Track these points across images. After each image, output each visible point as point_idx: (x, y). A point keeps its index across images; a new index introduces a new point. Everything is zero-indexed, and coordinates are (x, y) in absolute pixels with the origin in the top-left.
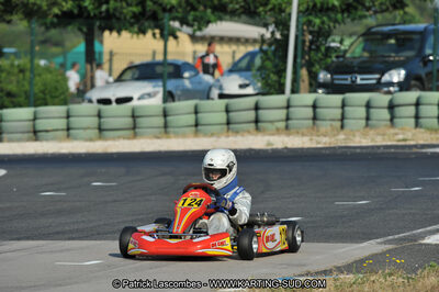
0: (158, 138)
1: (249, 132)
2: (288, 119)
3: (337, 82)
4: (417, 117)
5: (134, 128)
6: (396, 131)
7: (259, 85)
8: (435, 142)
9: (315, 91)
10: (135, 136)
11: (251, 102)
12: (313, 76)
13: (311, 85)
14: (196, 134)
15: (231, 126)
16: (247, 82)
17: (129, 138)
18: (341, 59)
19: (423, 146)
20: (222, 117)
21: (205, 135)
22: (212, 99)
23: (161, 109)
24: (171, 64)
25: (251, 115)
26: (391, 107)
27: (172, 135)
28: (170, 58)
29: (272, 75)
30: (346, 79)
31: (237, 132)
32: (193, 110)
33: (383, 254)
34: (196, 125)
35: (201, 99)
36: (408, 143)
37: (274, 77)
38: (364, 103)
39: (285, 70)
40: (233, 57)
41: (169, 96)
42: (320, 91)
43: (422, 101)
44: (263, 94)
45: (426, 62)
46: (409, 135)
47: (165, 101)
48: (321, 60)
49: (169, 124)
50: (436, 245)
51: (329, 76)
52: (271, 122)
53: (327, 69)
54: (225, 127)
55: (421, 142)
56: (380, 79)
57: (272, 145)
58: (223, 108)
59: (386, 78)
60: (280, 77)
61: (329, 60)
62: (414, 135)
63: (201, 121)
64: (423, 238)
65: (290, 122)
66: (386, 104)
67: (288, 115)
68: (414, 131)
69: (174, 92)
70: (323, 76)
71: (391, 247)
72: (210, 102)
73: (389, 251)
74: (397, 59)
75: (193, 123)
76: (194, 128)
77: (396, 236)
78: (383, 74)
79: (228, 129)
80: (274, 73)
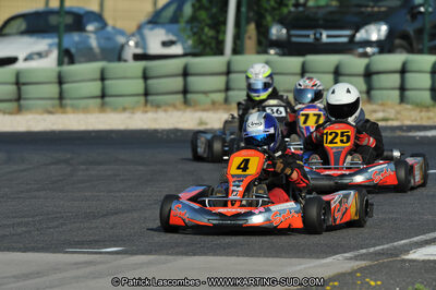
0: (50, 113)
1: (174, 106)
2: (227, 89)
3: (294, 39)
4: (402, 89)
5: (19, 99)
6: (374, 107)
7: (190, 42)
8: (425, 123)
9: (266, 52)
10: (19, 110)
11: (177, 64)
12: (263, 31)
13: (259, 43)
14: (103, 107)
15: (150, 98)
16: (174, 38)
17: (11, 113)
18: (301, 9)
19: (411, 128)
20: (139, 86)
21: (115, 109)
22: (125, 61)
23: (55, 75)
24: (69, 13)
25: (178, 83)
26: (368, 74)
27: (69, 109)
28: (68, 4)
29: (206, 30)
30: (308, 36)
31: (158, 106)
32: (98, 75)
33: (352, 273)
34: (103, 96)
35: (110, 61)
36: (390, 123)
37: (209, 32)
38: (332, 69)
39: (225, 23)
40: (155, 3)
41: (67, 56)
42: (272, 52)
43: (409, 67)
44: (195, 55)
45: (415, 14)
46: (391, 113)
47: (60, 63)
48: (274, 9)
49: (65, 95)
50: (423, 261)
51: (284, 31)
52: (205, 93)
53: (282, 22)
54: (142, 99)
55: (408, 123)
56: (353, 36)
57: (206, 124)
58: (140, 74)
59: (361, 35)
60: (218, 32)
61: (285, 10)
62: (398, 113)
63: (109, 91)
64: (407, 252)
65: (231, 93)
66: (361, 70)
67: (227, 83)
68: (398, 108)
69: (73, 50)
70: (277, 31)
71: (363, 263)
72: (122, 64)
73: (361, 270)
74: (376, 9)
75: (98, 93)
76: (99, 101)
77: (372, 250)
78: (357, 30)
79: (146, 102)
80: (210, 26)
